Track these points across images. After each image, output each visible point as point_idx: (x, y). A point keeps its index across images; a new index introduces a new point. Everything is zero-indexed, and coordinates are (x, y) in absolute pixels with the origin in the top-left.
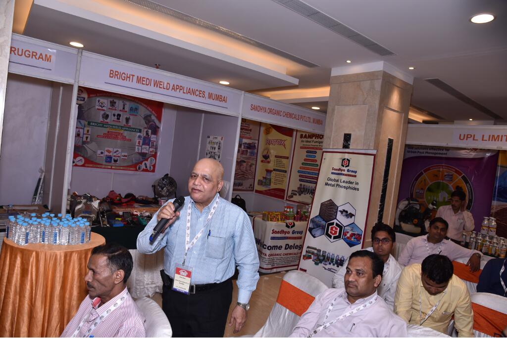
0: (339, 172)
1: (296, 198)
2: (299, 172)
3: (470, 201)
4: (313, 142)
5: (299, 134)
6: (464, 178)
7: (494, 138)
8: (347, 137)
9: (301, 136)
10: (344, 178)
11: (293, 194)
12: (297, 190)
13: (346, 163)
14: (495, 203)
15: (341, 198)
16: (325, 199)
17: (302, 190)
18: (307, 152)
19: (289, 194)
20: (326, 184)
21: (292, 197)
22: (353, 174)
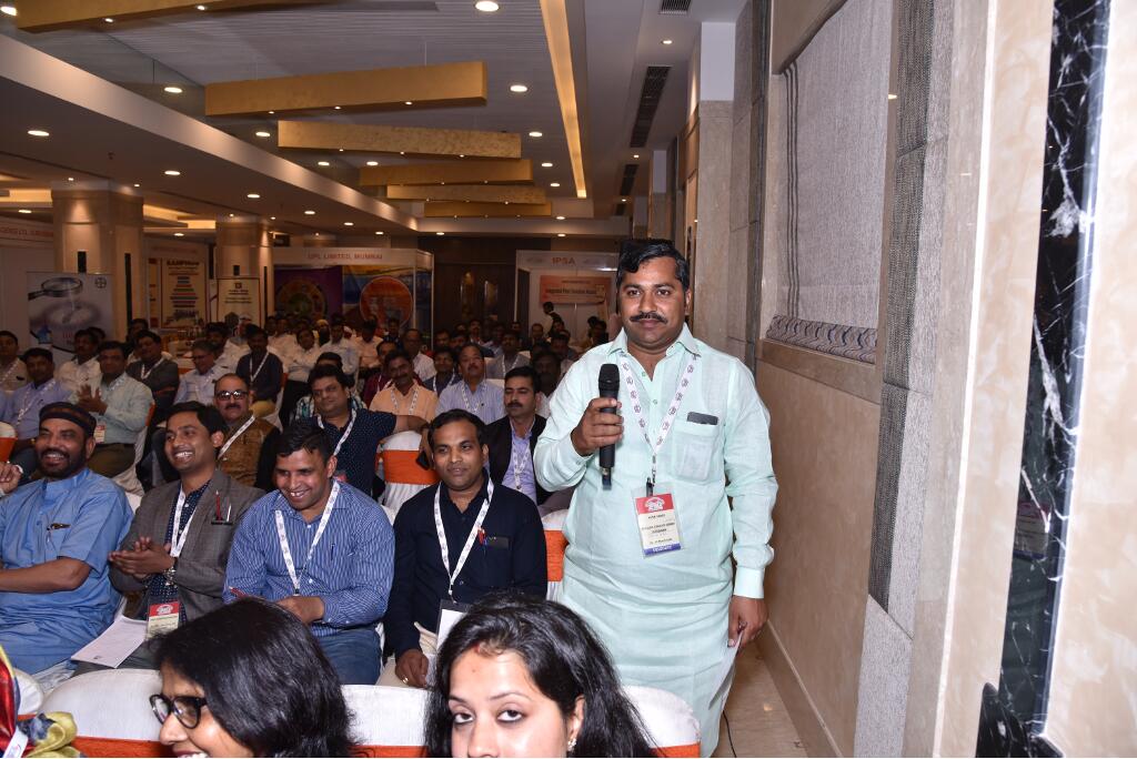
0: (234, 293)
1: (174, 324)
2: (172, 298)
3: (326, 307)
4: (183, 269)
5: (164, 263)
6: (318, 287)
7: (333, 257)
8: (236, 268)
9: (168, 263)
10: (240, 296)
11: (169, 320)
12: (171, 315)
13: (239, 286)
14: (344, 306)
15: (240, 310)
16: (227, 312)
17: (179, 316)
18: (179, 278)
19: (165, 320)
20: (227, 302)
21: (167, 324)
22: (246, 292)
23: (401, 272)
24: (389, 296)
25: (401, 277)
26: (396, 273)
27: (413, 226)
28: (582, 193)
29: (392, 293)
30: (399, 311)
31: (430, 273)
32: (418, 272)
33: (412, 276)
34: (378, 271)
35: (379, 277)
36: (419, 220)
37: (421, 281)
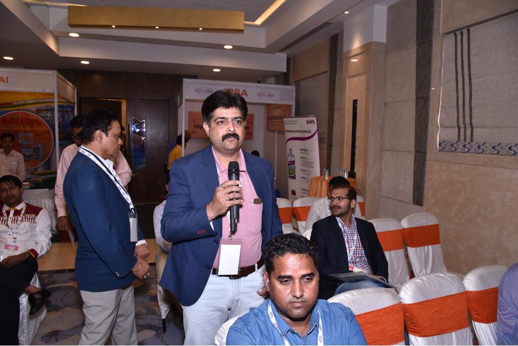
23: (39, 106)
24: (25, 132)
25: (38, 111)
26: (33, 108)
27: (52, 44)
28: (259, 21)
29: (28, 128)
30: (38, 148)
31: (73, 108)
32: (59, 106)
33: (52, 110)
34: (9, 105)
35: (12, 111)
36: (57, 39)
37: (63, 117)
